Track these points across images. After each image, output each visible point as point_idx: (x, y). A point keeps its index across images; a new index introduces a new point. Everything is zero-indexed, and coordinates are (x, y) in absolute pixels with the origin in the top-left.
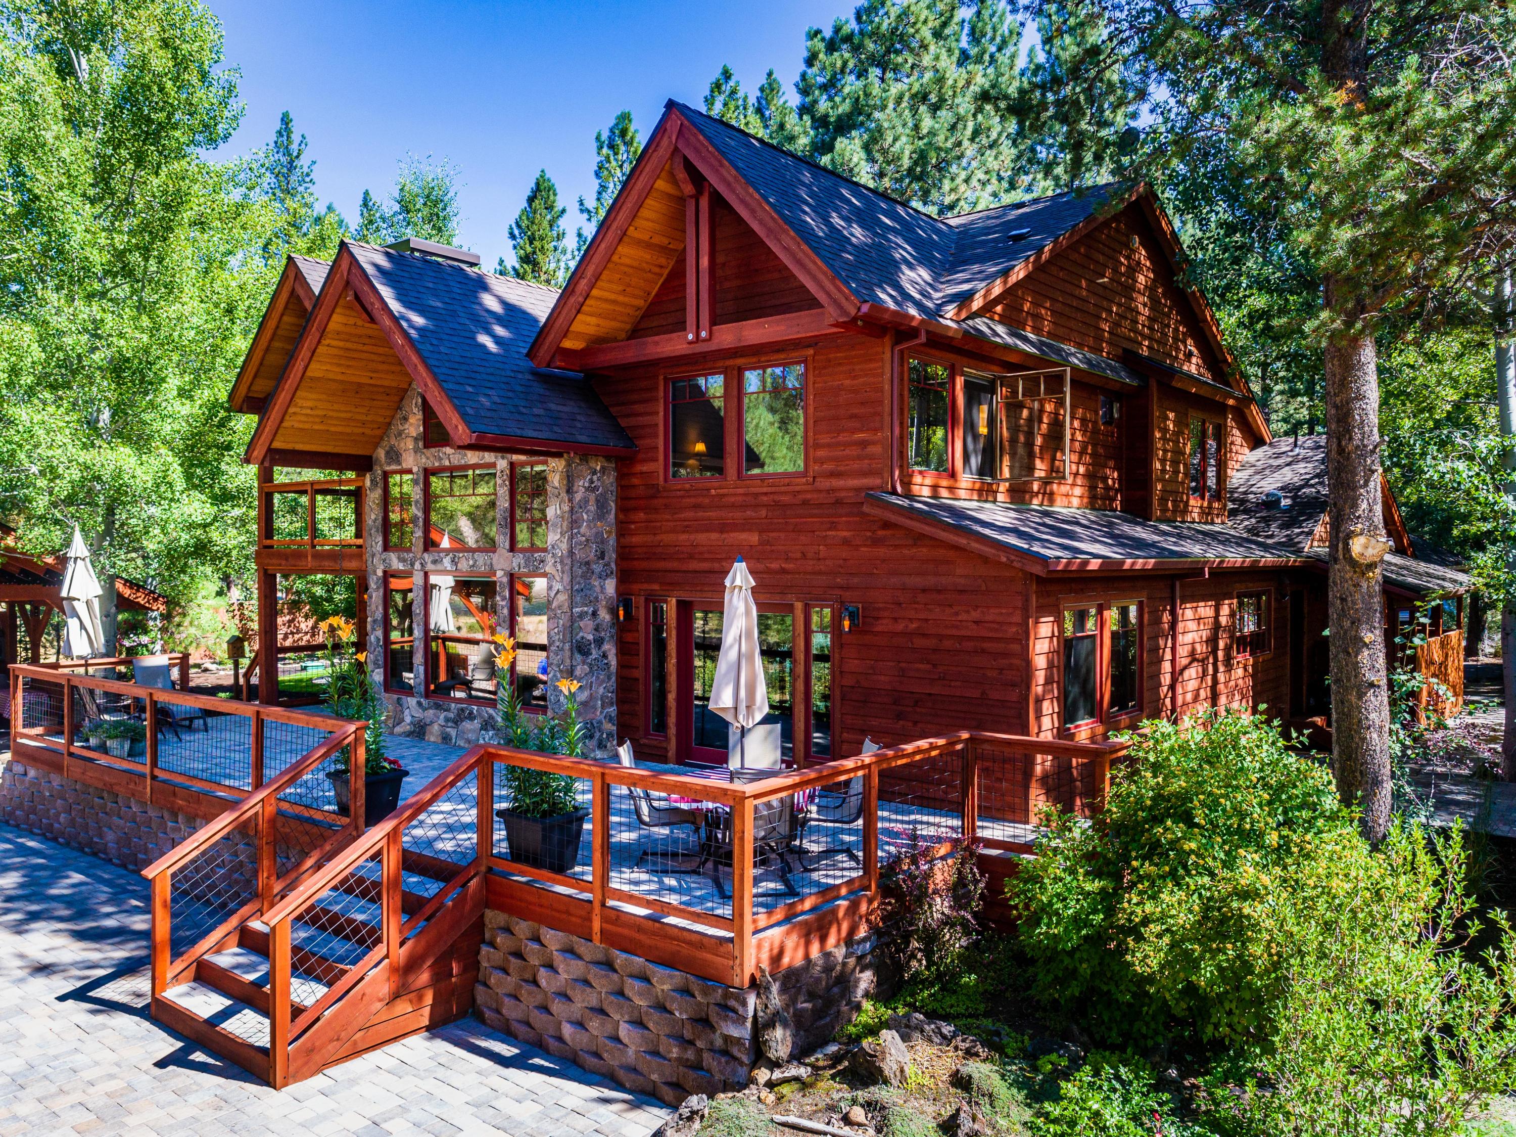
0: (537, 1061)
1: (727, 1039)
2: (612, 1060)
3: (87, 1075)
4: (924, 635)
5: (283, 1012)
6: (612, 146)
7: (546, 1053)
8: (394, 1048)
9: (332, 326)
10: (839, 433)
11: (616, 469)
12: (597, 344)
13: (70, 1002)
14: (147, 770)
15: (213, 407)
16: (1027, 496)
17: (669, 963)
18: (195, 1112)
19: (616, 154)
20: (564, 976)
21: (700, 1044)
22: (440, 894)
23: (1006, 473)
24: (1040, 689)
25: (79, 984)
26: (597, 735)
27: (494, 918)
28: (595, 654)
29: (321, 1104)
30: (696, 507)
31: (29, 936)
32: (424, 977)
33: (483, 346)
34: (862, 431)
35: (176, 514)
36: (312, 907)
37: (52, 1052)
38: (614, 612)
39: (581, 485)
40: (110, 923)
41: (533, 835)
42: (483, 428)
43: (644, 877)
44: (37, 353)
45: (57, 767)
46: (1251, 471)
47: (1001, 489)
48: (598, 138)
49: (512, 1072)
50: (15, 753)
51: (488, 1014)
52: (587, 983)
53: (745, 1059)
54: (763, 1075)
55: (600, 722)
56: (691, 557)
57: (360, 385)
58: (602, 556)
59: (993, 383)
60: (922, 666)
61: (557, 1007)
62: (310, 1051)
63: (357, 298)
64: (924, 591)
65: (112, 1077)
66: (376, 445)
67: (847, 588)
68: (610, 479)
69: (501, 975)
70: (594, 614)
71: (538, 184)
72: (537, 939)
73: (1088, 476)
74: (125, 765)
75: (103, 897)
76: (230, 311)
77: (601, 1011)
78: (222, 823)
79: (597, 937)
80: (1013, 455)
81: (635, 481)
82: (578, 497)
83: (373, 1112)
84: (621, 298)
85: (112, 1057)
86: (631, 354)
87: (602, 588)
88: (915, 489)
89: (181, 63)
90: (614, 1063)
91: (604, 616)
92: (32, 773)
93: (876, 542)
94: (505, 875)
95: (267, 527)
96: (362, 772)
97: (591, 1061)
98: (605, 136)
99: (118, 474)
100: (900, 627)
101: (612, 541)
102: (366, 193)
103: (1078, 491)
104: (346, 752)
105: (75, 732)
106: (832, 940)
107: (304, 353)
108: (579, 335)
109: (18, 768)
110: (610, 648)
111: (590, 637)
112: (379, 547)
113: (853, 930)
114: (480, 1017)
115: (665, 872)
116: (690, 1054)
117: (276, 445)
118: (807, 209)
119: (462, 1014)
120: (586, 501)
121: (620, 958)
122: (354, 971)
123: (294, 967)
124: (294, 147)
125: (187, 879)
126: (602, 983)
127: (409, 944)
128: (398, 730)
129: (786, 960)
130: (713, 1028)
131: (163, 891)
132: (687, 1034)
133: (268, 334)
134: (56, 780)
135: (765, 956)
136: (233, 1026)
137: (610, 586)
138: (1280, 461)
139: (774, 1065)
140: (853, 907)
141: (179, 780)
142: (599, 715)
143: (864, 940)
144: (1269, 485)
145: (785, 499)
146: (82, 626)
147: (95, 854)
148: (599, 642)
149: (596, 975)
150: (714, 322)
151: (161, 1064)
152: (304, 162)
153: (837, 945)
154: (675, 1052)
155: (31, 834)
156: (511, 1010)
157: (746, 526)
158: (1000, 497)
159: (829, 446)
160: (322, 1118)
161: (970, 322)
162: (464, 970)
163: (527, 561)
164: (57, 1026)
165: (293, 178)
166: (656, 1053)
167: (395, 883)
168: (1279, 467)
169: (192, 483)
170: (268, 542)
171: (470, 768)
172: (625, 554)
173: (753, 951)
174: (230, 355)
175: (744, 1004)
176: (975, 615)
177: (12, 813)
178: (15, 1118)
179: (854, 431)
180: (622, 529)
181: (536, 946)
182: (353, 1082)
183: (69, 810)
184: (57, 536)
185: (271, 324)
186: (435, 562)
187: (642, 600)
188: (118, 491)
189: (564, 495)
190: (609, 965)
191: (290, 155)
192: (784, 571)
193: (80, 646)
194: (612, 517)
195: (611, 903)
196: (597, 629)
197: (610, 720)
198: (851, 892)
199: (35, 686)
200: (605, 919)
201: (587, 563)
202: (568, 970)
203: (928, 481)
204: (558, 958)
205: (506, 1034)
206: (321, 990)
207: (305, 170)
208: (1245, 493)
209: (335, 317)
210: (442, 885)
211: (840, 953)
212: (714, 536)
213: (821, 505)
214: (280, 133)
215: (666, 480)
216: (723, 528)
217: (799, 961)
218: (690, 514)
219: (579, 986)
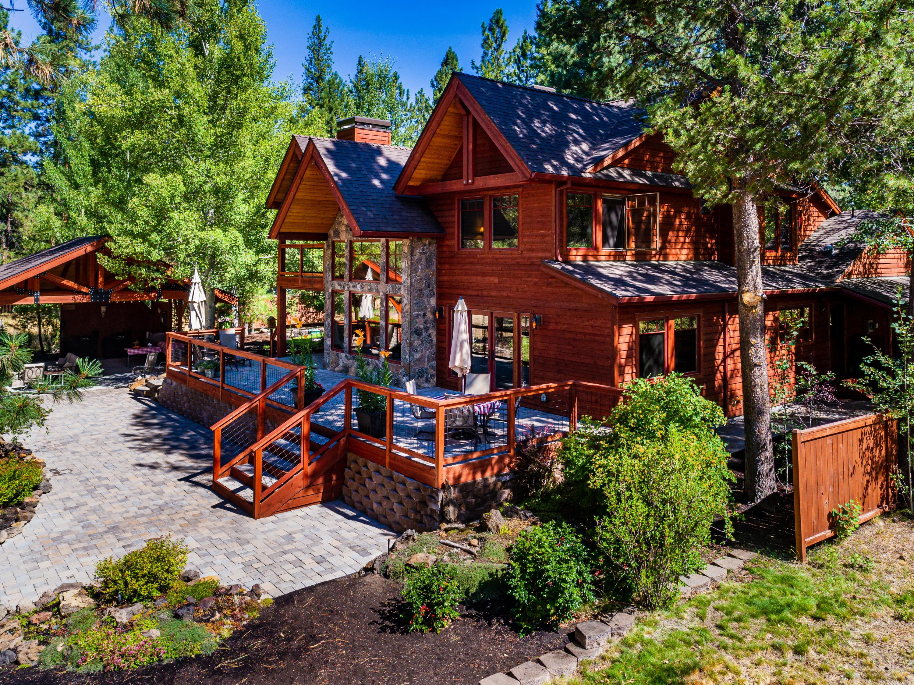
0: (362, 518)
1: (432, 510)
2: (391, 519)
3: (186, 508)
4: (570, 332)
5: (258, 488)
6: (491, 30)
7: (366, 515)
8: (306, 510)
9: (306, 175)
10: (533, 229)
11: (436, 243)
12: (426, 182)
13: (183, 482)
14: (220, 384)
15: (259, 207)
16: (648, 257)
17: (412, 477)
18: (224, 524)
19: (493, 34)
20: (375, 482)
21: (422, 513)
22: (328, 444)
23: (633, 245)
24: (623, 361)
25: (187, 475)
26: (425, 375)
27: (351, 456)
28: (424, 335)
29: (271, 526)
30: (471, 263)
31: (170, 456)
32: (320, 480)
33: (374, 185)
34: (542, 229)
35: (240, 260)
36: (271, 445)
37: (174, 499)
38: (434, 314)
39: (418, 251)
40: (203, 452)
41: (367, 420)
42: (367, 228)
43: (416, 441)
44: (182, 188)
45: (184, 381)
46: (822, 232)
47: (629, 253)
48: (483, 26)
49: (351, 522)
50: (168, 374)
51: (346, 498)
52: (383, 485)
53: (437, 519)
54: (444, 526)
55: (427, 369)
56: (469, 288)
57: (320, 201)
58: (429, 286)
59: (624, 199)
60: (569, 347)
61: (371, 495)
62: (269, 505)
63: (316, 164)
64: (569, 310)
65: (195, 510)
66: (329, 228)
67: (536, 307)
68: (433, 248)
69: (352, 481)
70: (424, 315)
71: (447, 56)
72: (366, 466)
73: (692, 242)
74: (212, 382)
75: (201, 442)
76: (267, 160)
77: (387, 498)
78: (243, 408)
79: (387, 465)
80: (636, 235)
81: (445, 249)
82: (416, 257)
83: (290, 530)
84: (436, 161)
85: (196, 503)
86: (440, 189)
87: (429, 302)
88: (572, 258)
89: (247, 48)
90: (391, 520)
91: (430, 316)
92: (174, 383)
93: (549, 285)
94: (355, 437)
95: (283, 266)
96: (304, 389)
97: (383, 519)
98: (487, 25)
99: (215, 241)
100: (559, 327)
101: (434, 279)
102: (360, 57)
103: (685, 252)
104: (298, 380)
105: (191, 364)
106: (488, 474)
107: (294, 188)
108: (417, 179)
109: (169, 381)
110: (433, 332)
111: (422, 327)
112: (330, 278)
113: (500, 470)
114: (343, 500)
115: (423, 440)
116: (418, 517)
117: (282, 230)
118: (518, 121)
119: (336, 498)
120: (420, 259)
121: (395, 474)
122: (289, 474)
123: (263, 470)
124: (322, 34)
125: (227, 432)
126: (389, 485)
127: (314, 464)
128: (337, 369)
129: (463, 480)
130: (427, 506)
131: (218, 436)
132: (418, 509)
133: (284, 172)
134: (184, 387)
135: (451, 476)
136: (242, 494)
137: (433, 301)
138: (841, 226)
139: (449, 522)
140: (501, 460)
141: (233, 389)
142: (426, 366)
143: (506, 474)
144: (829, 241)
145: (509, 261)
146: (197, 315)
147: (198, 422)
148: (427, 329)
149: (386, 481)
150: (475, 175)
151: (214, 507)
152: (327, 42)
153: (492, 476)
154: (413, 516)
155: (174, 412)
156: (355, 497)
157: (492, 274)
158: (628, 258)
159: (528, 236)
160: (270, 531)
161: (605, 172)
162: (337, 479)
163: (393, 288)
164: (176, 490)
165: (321, 52)
166: (406, 516)
167: (307, 438)
168: (840, 230)
169: (249, 244)
170: (282, 273)
171: (341, 389)
172: (440, 285)
173: (444, 474)
174: (267, 181)
175: (437, 495)
176: (591, 323)
177: (165, 402)
178: (160, 520)
179: (539, 229)
180: (439, 273)
181: (365, 469)
182: (285, 519)
183: (189, 401)
184: (188, 270)
185: (285, 167)
186: (354, 287)
187: (447, 308)
188: (215, 249)
189: (409, 257)
190: (391, 478)
191: (320, 39)
192: (509, 297)
193: (196, 325)
194: (434, 267)
195: (394, 451)
196: (425, 322)
197: (433, 368)
198: (499, 452)
199: (176, 341)
200: (390, 458)
201: (421, 290)
202: (377, 479)
203: (581, 253)
204: (373, 474)
205: (352, 507)
206: (275, 481)
207: (328, 46)
208: (815, 246)
209: (307, 172)
210: (328, 440)
211: (492, 480)
212: (479, 278)
213: (524, 265)
214: (315, 27)
215: (458, 249)
216: (483, 274)
217: (470, 480)
218: (469, 267)
219: (380, 487)
